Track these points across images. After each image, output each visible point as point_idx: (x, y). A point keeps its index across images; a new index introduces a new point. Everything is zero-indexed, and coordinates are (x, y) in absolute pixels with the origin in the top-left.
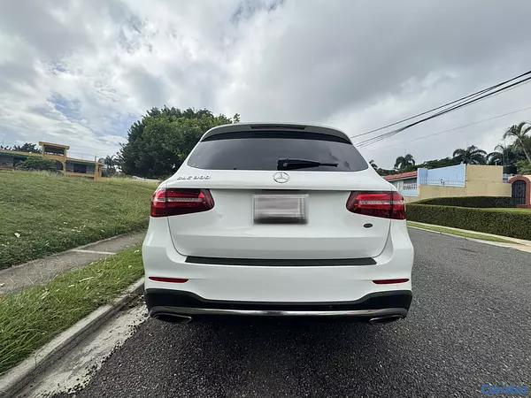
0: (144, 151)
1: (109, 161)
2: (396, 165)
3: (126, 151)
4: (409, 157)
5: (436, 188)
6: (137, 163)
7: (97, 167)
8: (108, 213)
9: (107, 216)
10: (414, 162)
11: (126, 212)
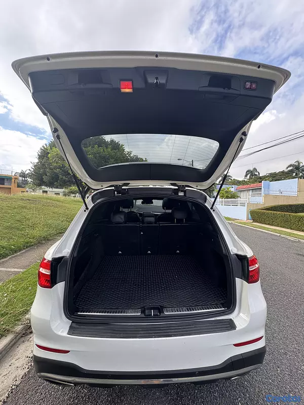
0: (51, 169)
1: (23, 175)
2: (246, 176)
3: (37, 167)
4: (255, 169)
5: (276, 197)
6: (45, 178)
7: (13, 180)
8: (18, 229)
9: (18, 232)
10: (259, 174)
11: (33, 227)
